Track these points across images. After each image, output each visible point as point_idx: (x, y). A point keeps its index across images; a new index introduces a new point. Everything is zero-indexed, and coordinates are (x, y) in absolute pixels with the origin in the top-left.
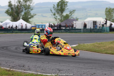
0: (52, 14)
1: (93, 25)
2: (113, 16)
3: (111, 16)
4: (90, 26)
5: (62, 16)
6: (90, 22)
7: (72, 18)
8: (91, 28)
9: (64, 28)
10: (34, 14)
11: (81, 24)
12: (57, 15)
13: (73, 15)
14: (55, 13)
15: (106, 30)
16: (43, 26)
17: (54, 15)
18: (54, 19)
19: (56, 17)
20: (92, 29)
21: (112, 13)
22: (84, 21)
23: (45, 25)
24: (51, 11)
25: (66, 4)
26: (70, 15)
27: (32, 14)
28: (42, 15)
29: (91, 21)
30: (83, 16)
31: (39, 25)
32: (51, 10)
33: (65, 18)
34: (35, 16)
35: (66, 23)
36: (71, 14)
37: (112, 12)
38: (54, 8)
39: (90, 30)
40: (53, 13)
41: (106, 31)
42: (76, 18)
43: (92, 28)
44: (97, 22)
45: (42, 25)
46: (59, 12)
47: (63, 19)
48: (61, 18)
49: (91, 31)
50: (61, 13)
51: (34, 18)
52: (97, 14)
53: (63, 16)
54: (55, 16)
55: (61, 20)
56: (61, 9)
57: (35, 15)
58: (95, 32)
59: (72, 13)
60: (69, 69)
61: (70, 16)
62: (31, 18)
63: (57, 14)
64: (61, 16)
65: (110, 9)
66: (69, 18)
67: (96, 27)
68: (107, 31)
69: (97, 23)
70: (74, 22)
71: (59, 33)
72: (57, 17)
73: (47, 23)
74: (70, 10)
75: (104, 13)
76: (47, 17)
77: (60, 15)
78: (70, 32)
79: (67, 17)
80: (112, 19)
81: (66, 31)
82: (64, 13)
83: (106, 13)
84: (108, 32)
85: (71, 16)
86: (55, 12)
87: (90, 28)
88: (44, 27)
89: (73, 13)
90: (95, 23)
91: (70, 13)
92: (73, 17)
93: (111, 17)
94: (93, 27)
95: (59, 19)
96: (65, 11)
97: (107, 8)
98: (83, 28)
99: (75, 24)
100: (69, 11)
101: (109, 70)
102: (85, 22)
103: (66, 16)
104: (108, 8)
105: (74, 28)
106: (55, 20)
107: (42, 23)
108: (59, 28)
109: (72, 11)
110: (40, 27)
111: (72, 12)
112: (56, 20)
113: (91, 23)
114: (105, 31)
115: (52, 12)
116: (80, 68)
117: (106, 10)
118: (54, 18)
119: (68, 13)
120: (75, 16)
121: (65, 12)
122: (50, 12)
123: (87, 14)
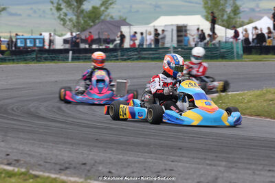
0: (51, 6)
3: (220, 11)
5: (79, 11)
6: (169, 29)
7: (108, 19)
12: (65, 9)
14: (60, 5)
16: (37, 41)
17: (59, 9)
18: (59, 21)
19: (62, 17)
22: (154, 26)
26: (103, 8)
29: (172, 25)
31: (25, 39)
33: (90, 17)
35: (99, 33)
36: (107, 8)
40: (55, 5)
42: (120, 18)
44: (188, 28)
45: (35, 39)
46: (72, 3)
47: (82, 22)
48: (78, 17)
50: (75, 4)
52: (157, 6)
53: (82, 11)
54: (61, 12)
55: (78, 23)
59: (110, 2)
61: (105, 11)
64: (77, 12)
66: (102, 17)
68: (238, 54)
69: (188, 32)
72: (66, 15)
77: (74, 10)
79: (95, 15)
80: (223, 21)
82: (84, 3)
83: (205, 4)
85: (106, 13)
86: (61, 2)
88: (40, 42)
89: (111, 4)
91: (102, 5)
95: (71, 20)
106: (62, 22)
112: (64, 25)
113: (172, 30)
114: (233, 53)
115: (52, 3)
118: (59, 17)
119: (98, 5)
123: (131, 7)
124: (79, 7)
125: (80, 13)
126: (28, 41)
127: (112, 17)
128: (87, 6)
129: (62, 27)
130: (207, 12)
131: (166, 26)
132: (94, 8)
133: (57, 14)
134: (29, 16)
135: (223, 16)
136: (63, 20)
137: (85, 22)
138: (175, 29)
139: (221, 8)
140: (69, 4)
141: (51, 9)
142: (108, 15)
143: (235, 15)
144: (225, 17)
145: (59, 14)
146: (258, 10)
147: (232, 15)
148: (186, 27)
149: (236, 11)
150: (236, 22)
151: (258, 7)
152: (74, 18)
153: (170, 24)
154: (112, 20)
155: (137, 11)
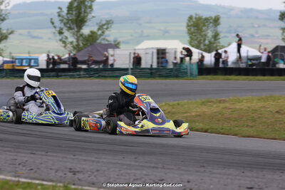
0: (54, 30)
1: (158, 58)
2: (206, 35)
3: (202, 36)
4: (149, 61)
6: (150, 52)
7: (103, 42)
8: (152, 65)
9: (84, 67)
10: (8, 30)
11: (128, 56)
12: (67, 33)
13: (107, 32)
14: (62, 29)
15: (189, 71)
16: (32, 61)
17: (60, 33)
18: (61, 43)
19: (64, 40)
20: (155, 69)
21: (204, 28)
22: (135, 49)
23: (37, 59)
24: (53, 23)
25: (91, 7)
26: (100, 32)
27: (5, 31)
28: (29, 32)
29: (153, 48)
30: (132, 36)
31: (22, 59)
32: (53, 21)
33: (87, 40)
34: (11, 36)
36: (103, 32)
37: (204, 26)
38: (59, 16)
39: (149, 71)
40: (58, 29)
41: (189, 74)
42: (115, 41)
43: (155, 66)
44: (167, 51)
45: (30, 60)
46: (72, 27)
47: (81, 45)
48: (77, 42)
49: (151, 73)
50: (75, 28)
51: (8, 40)
52: (166, 32)
53: (81, 35)
54: (62, 35)
55: (78, 45)
56: (76, 20)
57: (12, 33)
58: (161, 76)
59: (105, 27)
60: (99, 168)
61: (101, 35)
62: (3, 42)
63: (68, 30)
64: (77, 35)
65: (199, 19)
66: (99, 41)
67: (164, 65)
68: (191, 74)
69: (167, 55)
70: (111, 51)
71: (71, 80)
72: (67, 38)
73: (41, 53)
74: (98, 22)
75: (185, 29)
76: (41, 38)
77: (74, 34)
78: (99, 77)
79: (92, 37)
80: (205, 45)
81: (90, 73)
82: (83, 28)
83: (189, 30)
84: (196, 76)
85: (102, 37)
86: (62, 25)
87: (149, 67)
88: (35, 62)
89: (107, 29)
90: (161, 53)
91: (99, 29)
92: (107, 38)
93: (202, 39)
94: (158, 63)
95: (72, 43)
96: (86, 24)
97: (191, 18)
98: (132, 67)
99: (112, 56)
100: (97, 24)
101: (197, 172)
102: (137, 52)
103: (89, 36)
104: (194, 16)
105: (109, 67)
106: (63, 45)
107: (29, 53)
108: (72, 67)
109: (104, 22)
110: (24, 64)
111: (104, 25)
112: (65, 47)
113: (153, 53)
114: (186, 73)
115: (55, 27)
116: (125, 167)
117: (189, 21)
118: (61, 40)
119: (95, 29)
120: (111, 35)
121: (88, 26)
122: (51, 25)
123: (142, 31)
124: (78, 31)
125: (79, 36)
126: (24, 61)
127: (107, 40)
128: (86, 31)
129: (63, 49)
130: (191, 37)
131: (147, 49)
132: (92, 32)
133: (59, 37)
134: (50, 39)
135: (205, 40)
136: (64, 42)
137: (84, 45)
138: (155, 51)
139: (204, 33)
140: (70, 28)
141: (54, 33)
142: (104, 39)
143: (215, 40)
144: (207, 42)
145: (60, 38)
146: (257, 35)
147: (213, 40)
148: (164, 50)
149: (216, 36)
150: (217, 46)
151: (257, 33)
152: (75, 40)
153: (151, 47)
154: (107, 43)
155: (148, 36)
